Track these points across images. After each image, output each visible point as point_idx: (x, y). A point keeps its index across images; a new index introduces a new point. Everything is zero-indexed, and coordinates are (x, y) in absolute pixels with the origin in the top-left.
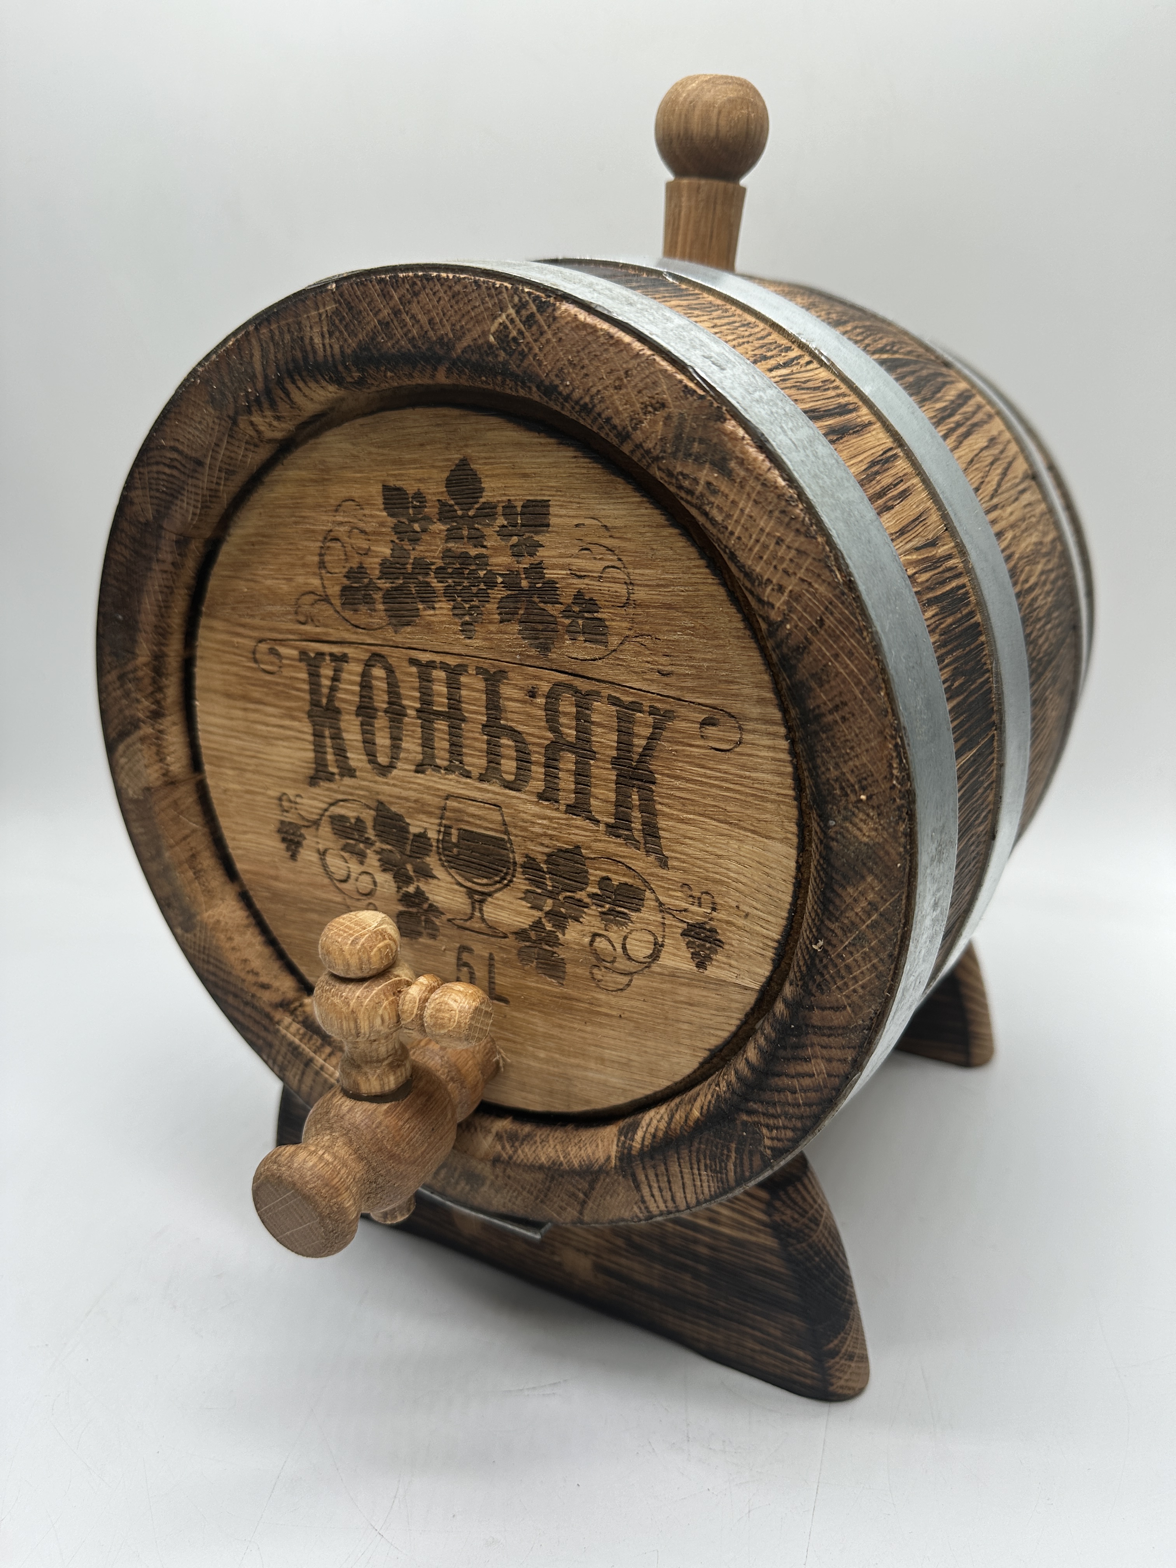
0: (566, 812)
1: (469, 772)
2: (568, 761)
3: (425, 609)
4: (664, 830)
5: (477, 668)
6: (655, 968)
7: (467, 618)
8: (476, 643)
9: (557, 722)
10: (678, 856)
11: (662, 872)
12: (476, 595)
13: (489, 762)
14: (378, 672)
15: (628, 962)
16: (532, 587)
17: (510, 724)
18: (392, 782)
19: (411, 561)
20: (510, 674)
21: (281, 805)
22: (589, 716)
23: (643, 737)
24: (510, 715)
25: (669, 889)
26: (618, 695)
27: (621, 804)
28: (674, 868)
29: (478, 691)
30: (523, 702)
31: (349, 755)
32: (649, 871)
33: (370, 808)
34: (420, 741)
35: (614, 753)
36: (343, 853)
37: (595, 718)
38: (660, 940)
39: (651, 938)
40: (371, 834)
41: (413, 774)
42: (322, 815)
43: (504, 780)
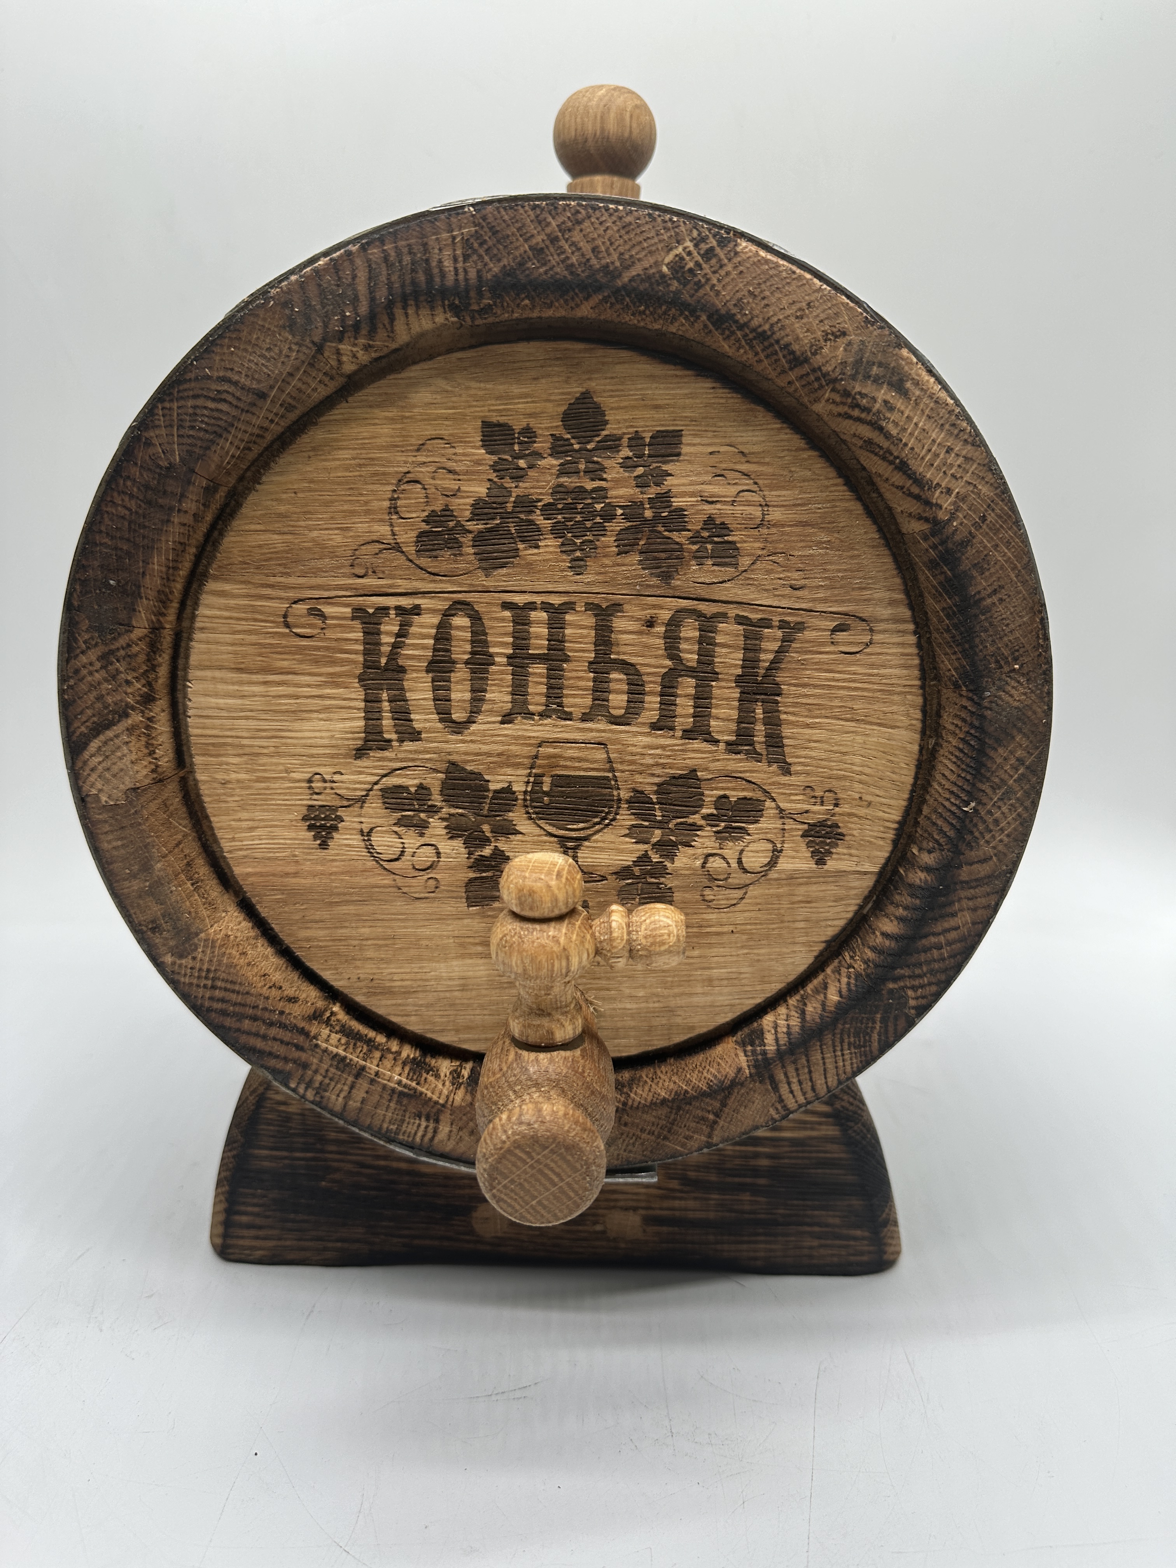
0: (682, 738)
1: (571, 713)
2: (688, 686)
3: (526, 549)
4: (788, 738)
5: (586, 604)
6: (773, 875)
7: (578, 554)
8: (588, 578)
9: (678, 649)
10: (802, 760)
11: (785, 779)
12: (589, 530)
13: (594, 700)
14: (461, 621)
15: (744, 875)
16: (657, 518)
17: (622, 657)
18: (469, 738)
19: (512, 499)
20: (626, 607)
21: (310, 788)
22: (714, 638)
23: (771, 651)
24: (623, 649)
25: (791, 794)
26: (745, 614)
27: (745, 718)
28: (798, 773)
29: (586, 627)
30: (639, 633)
31: (412, 716)
32: (769, 781)
33: (436, 771)
34: (510, 689)
35: (739, 671)
36: (396, 829)
37: (719, 639)
38: (779, 846)
39: (770, 846)
40: (437, 799)
41: (497, 725)
42: (371, 790)
43: (613, 716)
